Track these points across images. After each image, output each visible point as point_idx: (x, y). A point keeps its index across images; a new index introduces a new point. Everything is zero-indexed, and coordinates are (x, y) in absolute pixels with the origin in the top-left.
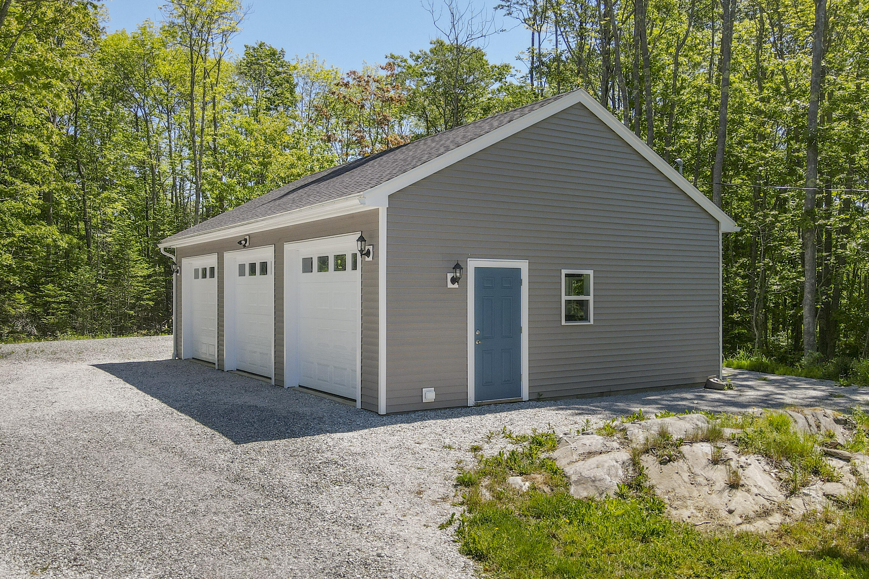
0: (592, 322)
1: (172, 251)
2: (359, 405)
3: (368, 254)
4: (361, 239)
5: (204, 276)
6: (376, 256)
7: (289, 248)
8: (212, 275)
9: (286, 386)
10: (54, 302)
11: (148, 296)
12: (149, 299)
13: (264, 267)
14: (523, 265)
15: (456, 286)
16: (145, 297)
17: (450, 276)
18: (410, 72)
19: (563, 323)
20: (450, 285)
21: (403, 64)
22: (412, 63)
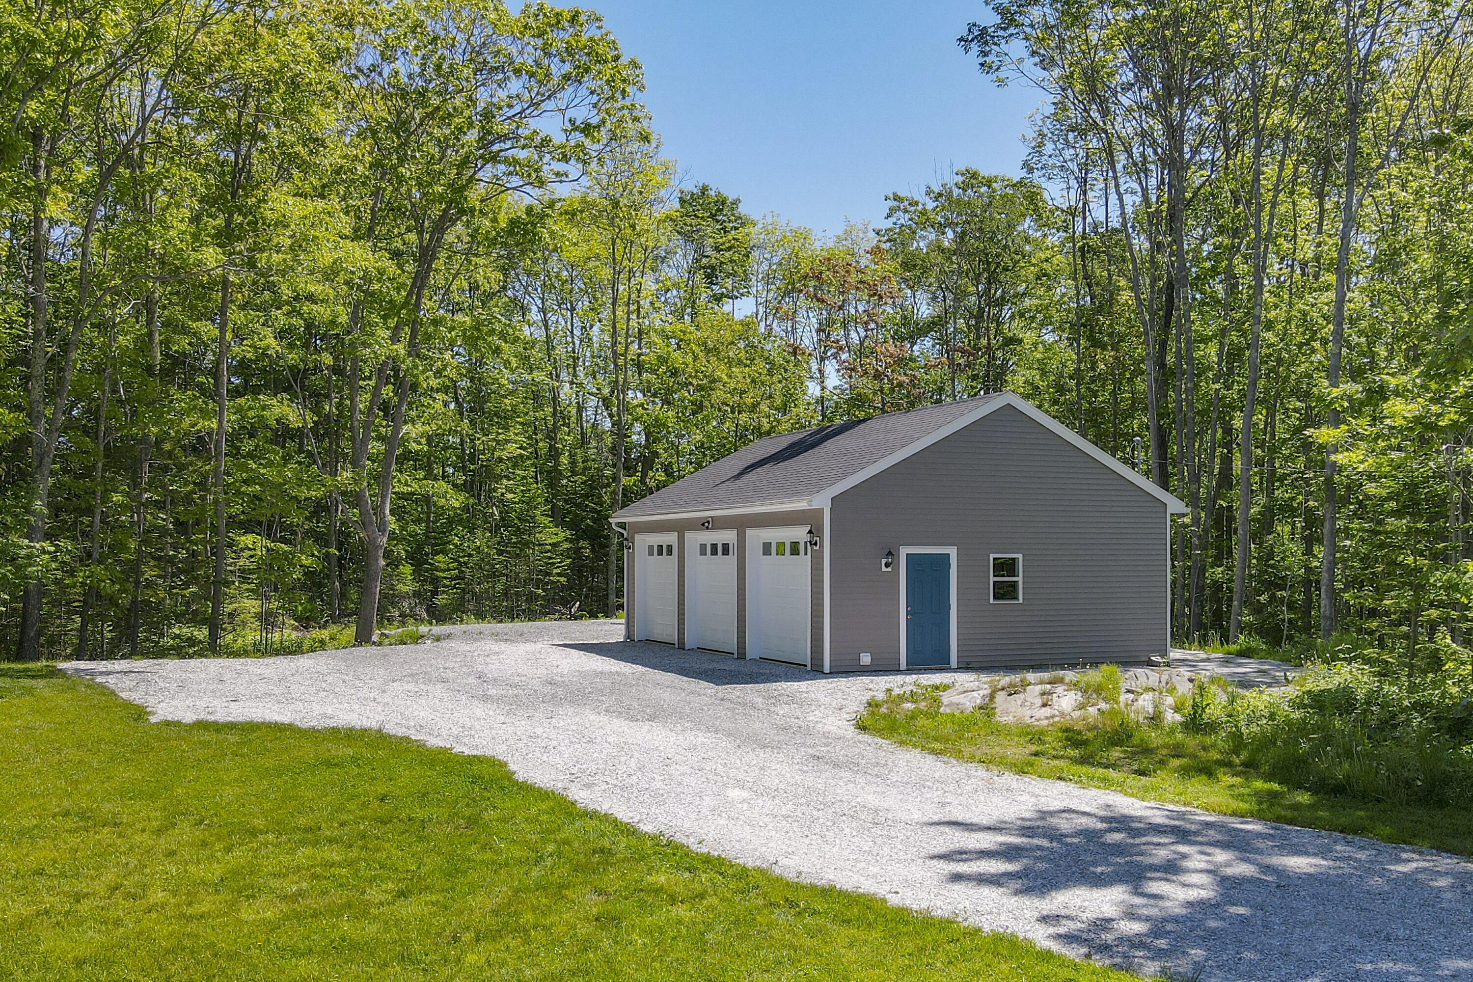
0: (1021, 601)
1: (623, 525)
2: (809, 668)
3: (816, 544)
4: (810, 532)
5: (660, 553)
6: (822, 546)
7: (750, 533)
8: (670, 553)
9: (748, 658)
10: (446, 578)
11: (558, 571)
12: (559, 575)
13: (726, 550)
14: (952, 552)
15: (889, 569)
16: (555, 571)
17: (884, 561)
18: (924, 220)
19: (992, 601)
20: (884, 569)
21: (913, 209)
22: (931, 205)
